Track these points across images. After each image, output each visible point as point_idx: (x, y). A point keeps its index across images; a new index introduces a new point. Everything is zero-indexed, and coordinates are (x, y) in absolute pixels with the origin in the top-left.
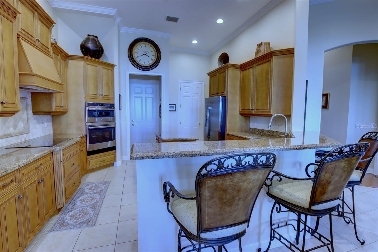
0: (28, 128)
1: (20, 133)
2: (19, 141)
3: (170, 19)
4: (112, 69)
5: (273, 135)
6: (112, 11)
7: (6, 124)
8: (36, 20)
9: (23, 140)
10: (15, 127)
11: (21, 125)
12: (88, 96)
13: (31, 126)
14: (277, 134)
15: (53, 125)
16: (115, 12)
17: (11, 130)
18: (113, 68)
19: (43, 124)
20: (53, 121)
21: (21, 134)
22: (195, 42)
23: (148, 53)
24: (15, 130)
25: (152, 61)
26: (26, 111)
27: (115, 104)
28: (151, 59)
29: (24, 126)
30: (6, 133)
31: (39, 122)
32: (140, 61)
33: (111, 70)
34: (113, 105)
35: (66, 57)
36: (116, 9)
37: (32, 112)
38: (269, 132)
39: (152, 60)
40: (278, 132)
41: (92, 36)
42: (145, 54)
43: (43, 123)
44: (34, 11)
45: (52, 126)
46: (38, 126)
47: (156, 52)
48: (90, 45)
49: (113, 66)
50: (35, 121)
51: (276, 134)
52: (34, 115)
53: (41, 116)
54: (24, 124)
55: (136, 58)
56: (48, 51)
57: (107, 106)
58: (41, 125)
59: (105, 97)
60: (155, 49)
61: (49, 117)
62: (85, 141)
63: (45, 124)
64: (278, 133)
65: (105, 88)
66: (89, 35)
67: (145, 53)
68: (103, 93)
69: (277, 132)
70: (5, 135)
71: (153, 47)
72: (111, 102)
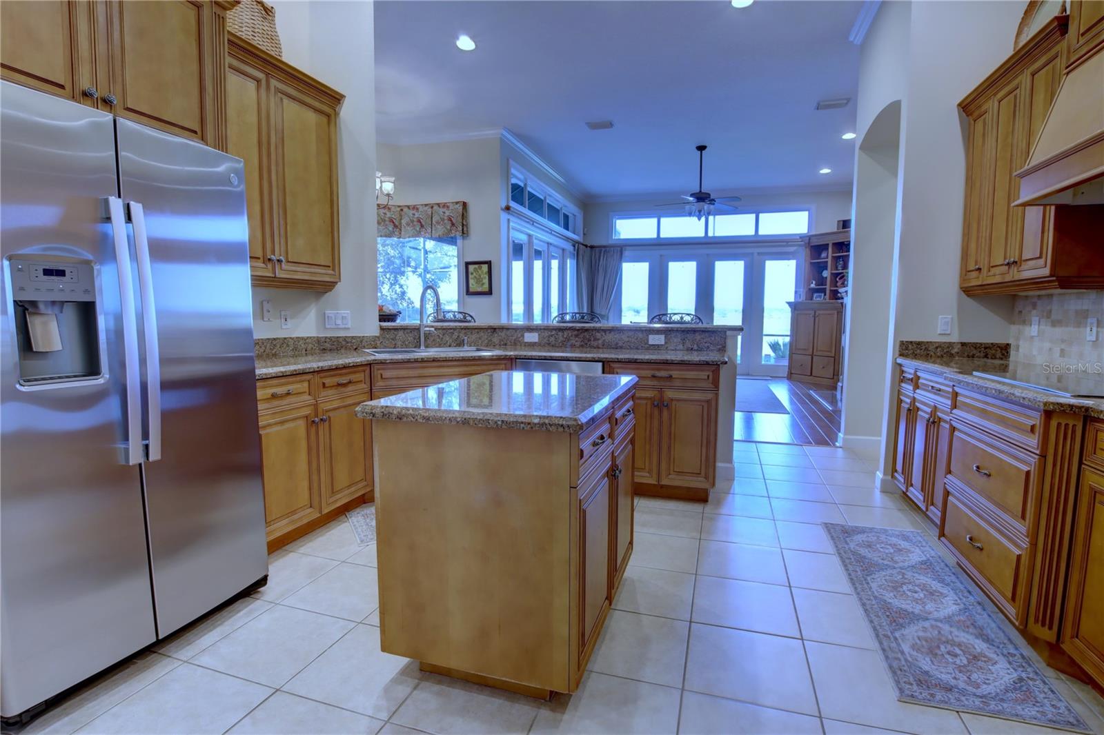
5: (274, 352)
14: (288, 346)
38: (257, 347)
40: (290, 340)
51: (285, 346)
64: (291, 343)
69: (285, 338)
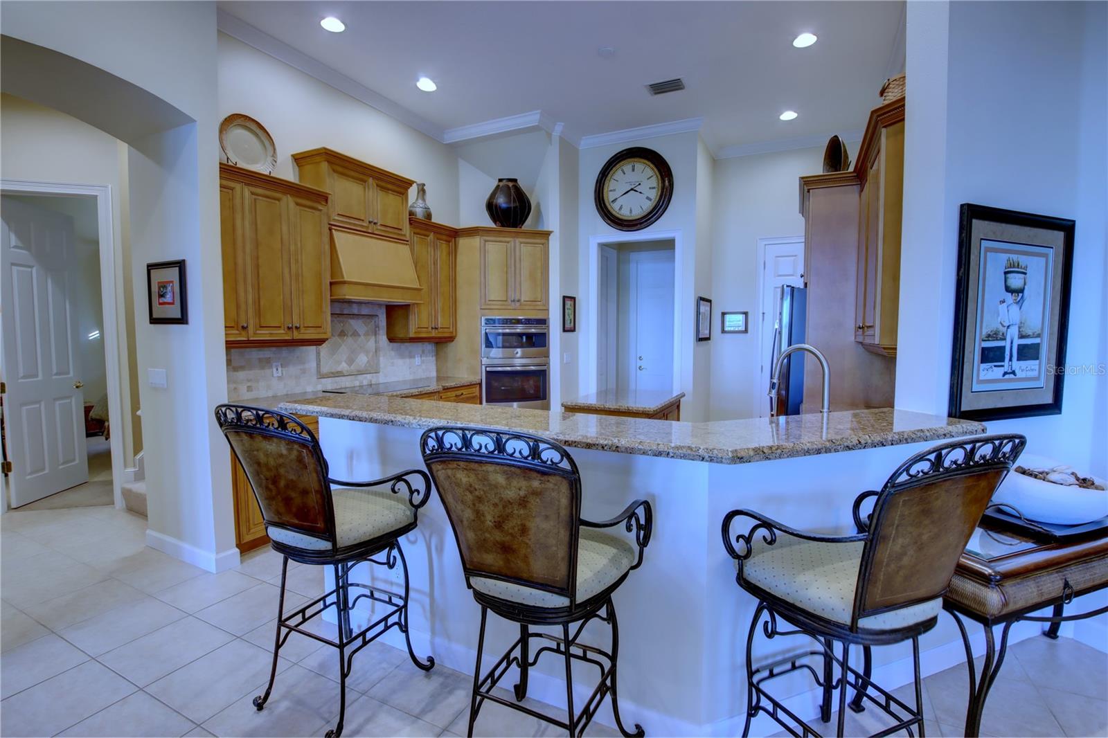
0: (378, 364)
1: (358, 371)
2: (357, 383)
3: (660, 88)
4: (543, 241)
6: (531, 119)
7: (335, 356)
8: (371, 190)
9: (365, 383)
10: (351, 361)
11: (362, 360)
12: (488, 305)
13: (382, 360)
15: (437, 360)
16: (538, 117)
17: (344, 366)
18: (548, 240)
19: (412, 360)
20: (437, 355)
21: (360, 373)
22: (788, 115)
23: (640, 184)
24: (350, 367)
25: (650, 202)
26: (374, 337)
27: (549, 318)
28: (648, 198)
29: (368, 362)
30: (333, 371)
31: (402, 356)
32: (621, 208)
33: (543, 244)
34: (543, 322)
35: (452, 235)
36: (539, 111)
37: (387, 337)
39: (650, 200)
41: (504, 181)
42: (632, 189)
43: (411, 357)
44: (364, 177)
45: (435, 362)
46: (400, 362)
47: (659, 177)
48: (501, 201)
49: (547, 234)
50: (393, 353)
52: (391, 344)
53: (406, 344)
54: (368, 358)
55: (612, 204)
56: (402, 235)
57: (529, 324)
58: (408, 360)
59: (525, 305)
60: (655, 170)
61: (429, 347)
62: (478, 394)
63: (417, 359)
65: (526, 286)
66: (500, 180)
67: (633, 187)
68: (521, 297)
70: (332, 373)
71: (652, 165)
72: (540, 316)
